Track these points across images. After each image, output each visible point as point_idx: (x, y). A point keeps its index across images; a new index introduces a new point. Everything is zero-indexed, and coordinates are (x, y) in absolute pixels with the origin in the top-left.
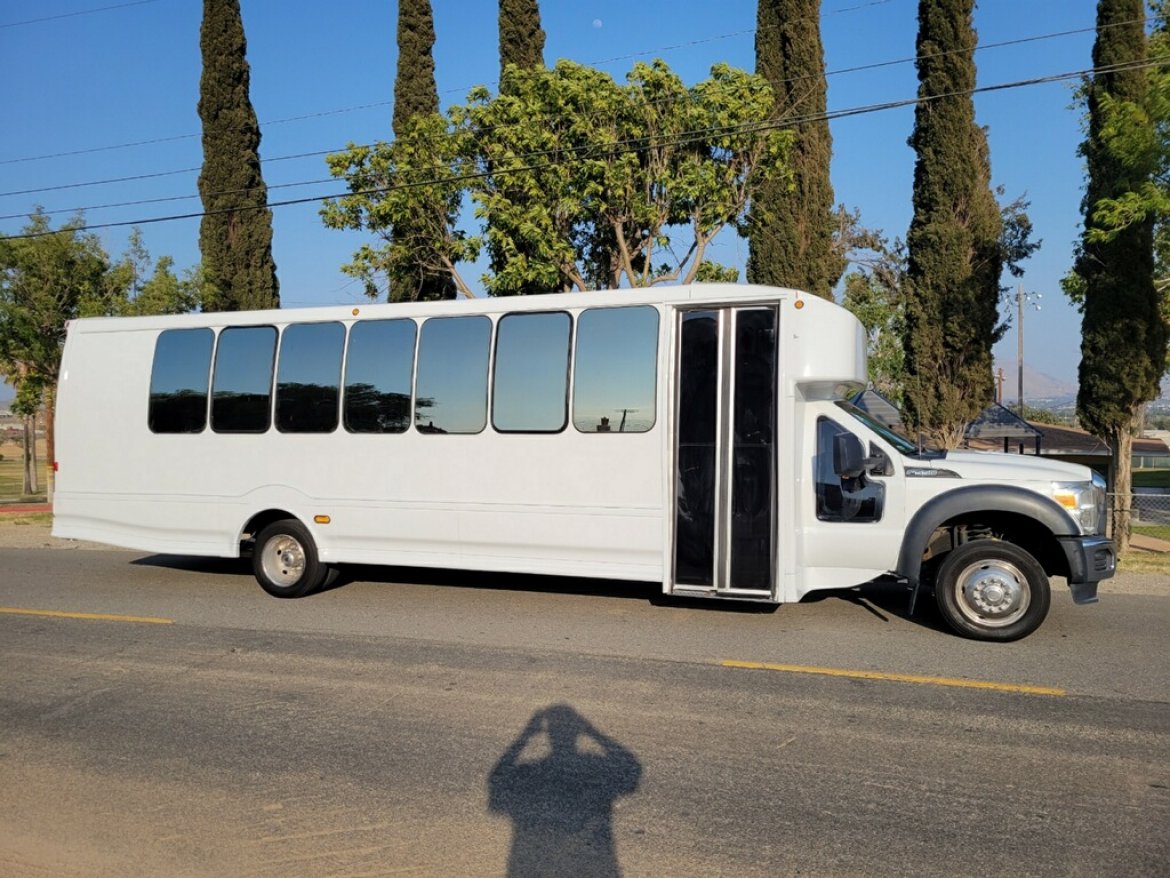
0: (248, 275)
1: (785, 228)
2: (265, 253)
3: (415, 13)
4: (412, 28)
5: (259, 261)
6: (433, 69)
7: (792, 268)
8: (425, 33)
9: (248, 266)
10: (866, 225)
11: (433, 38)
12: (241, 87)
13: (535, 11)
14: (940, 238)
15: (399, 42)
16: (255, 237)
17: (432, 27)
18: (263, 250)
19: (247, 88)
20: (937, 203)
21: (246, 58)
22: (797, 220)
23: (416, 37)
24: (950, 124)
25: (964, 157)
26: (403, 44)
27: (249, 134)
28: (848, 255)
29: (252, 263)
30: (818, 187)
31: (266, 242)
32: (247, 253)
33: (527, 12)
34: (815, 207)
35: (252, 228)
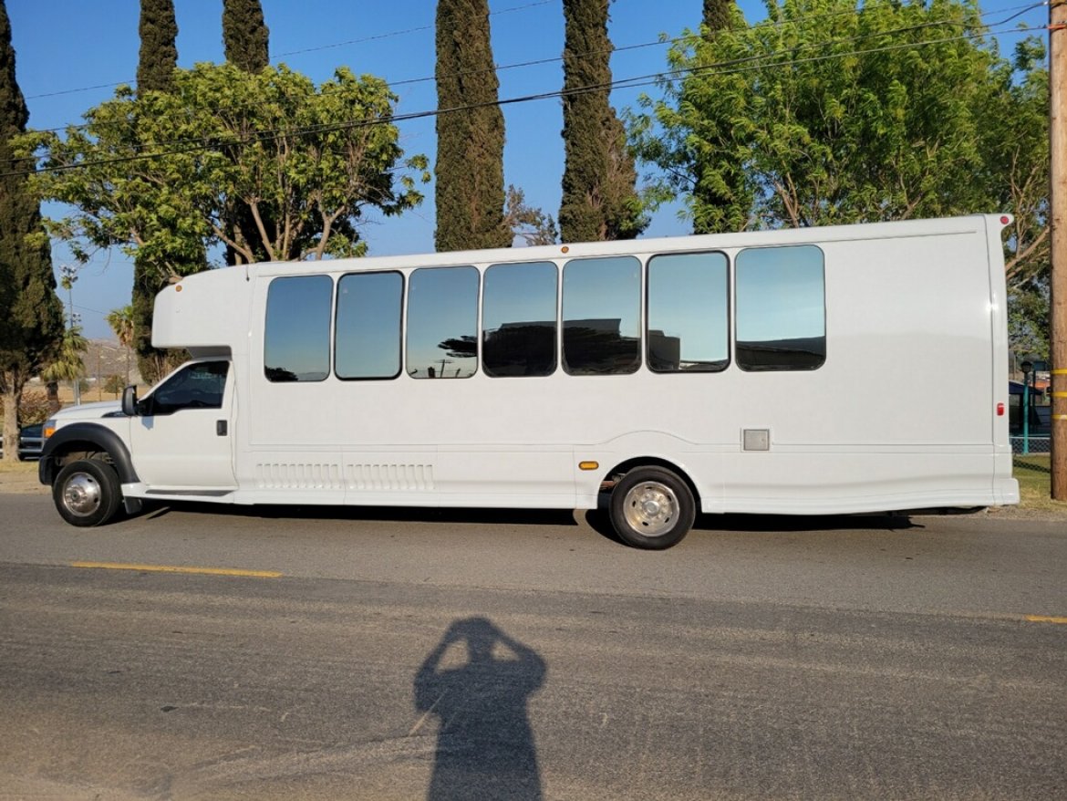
0: (15, 239)
1: (459, 206)
2: (33, 219)
3: (154, 8)
4: (153, 22)
5: (26, 226)
6: (176, 58)
7: (464, 239)
8: (166, 26)
9: (15, 231)
10: (529, 203)
11: (175, 31)
12: (6, 70)
13: (259, 10)
14: (574, 216)
15: (140, 33)
16: (20, 205)
17: (173, 21)
18: (29, 217)
19: (14, 70)
20: (574, 188)
21: (12, 43)
22: (469, 199)
23: (157, 29)
24: (583, 121)
25: (595, 149)
26: (144, 35)
27: (13, 112)
28: (516, 229)
29: (19, 228)
30: (487, 171)
31: (33, 209)
32: (13, 219)
33: (248, 11)
34: (484, 188)
35: (18, 196)
